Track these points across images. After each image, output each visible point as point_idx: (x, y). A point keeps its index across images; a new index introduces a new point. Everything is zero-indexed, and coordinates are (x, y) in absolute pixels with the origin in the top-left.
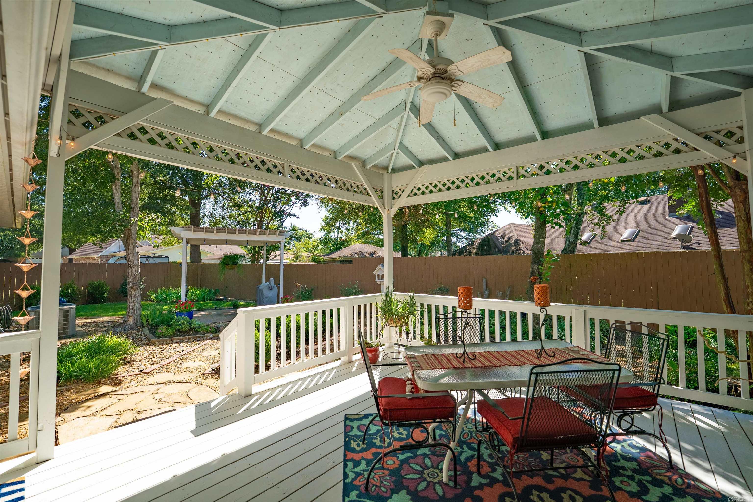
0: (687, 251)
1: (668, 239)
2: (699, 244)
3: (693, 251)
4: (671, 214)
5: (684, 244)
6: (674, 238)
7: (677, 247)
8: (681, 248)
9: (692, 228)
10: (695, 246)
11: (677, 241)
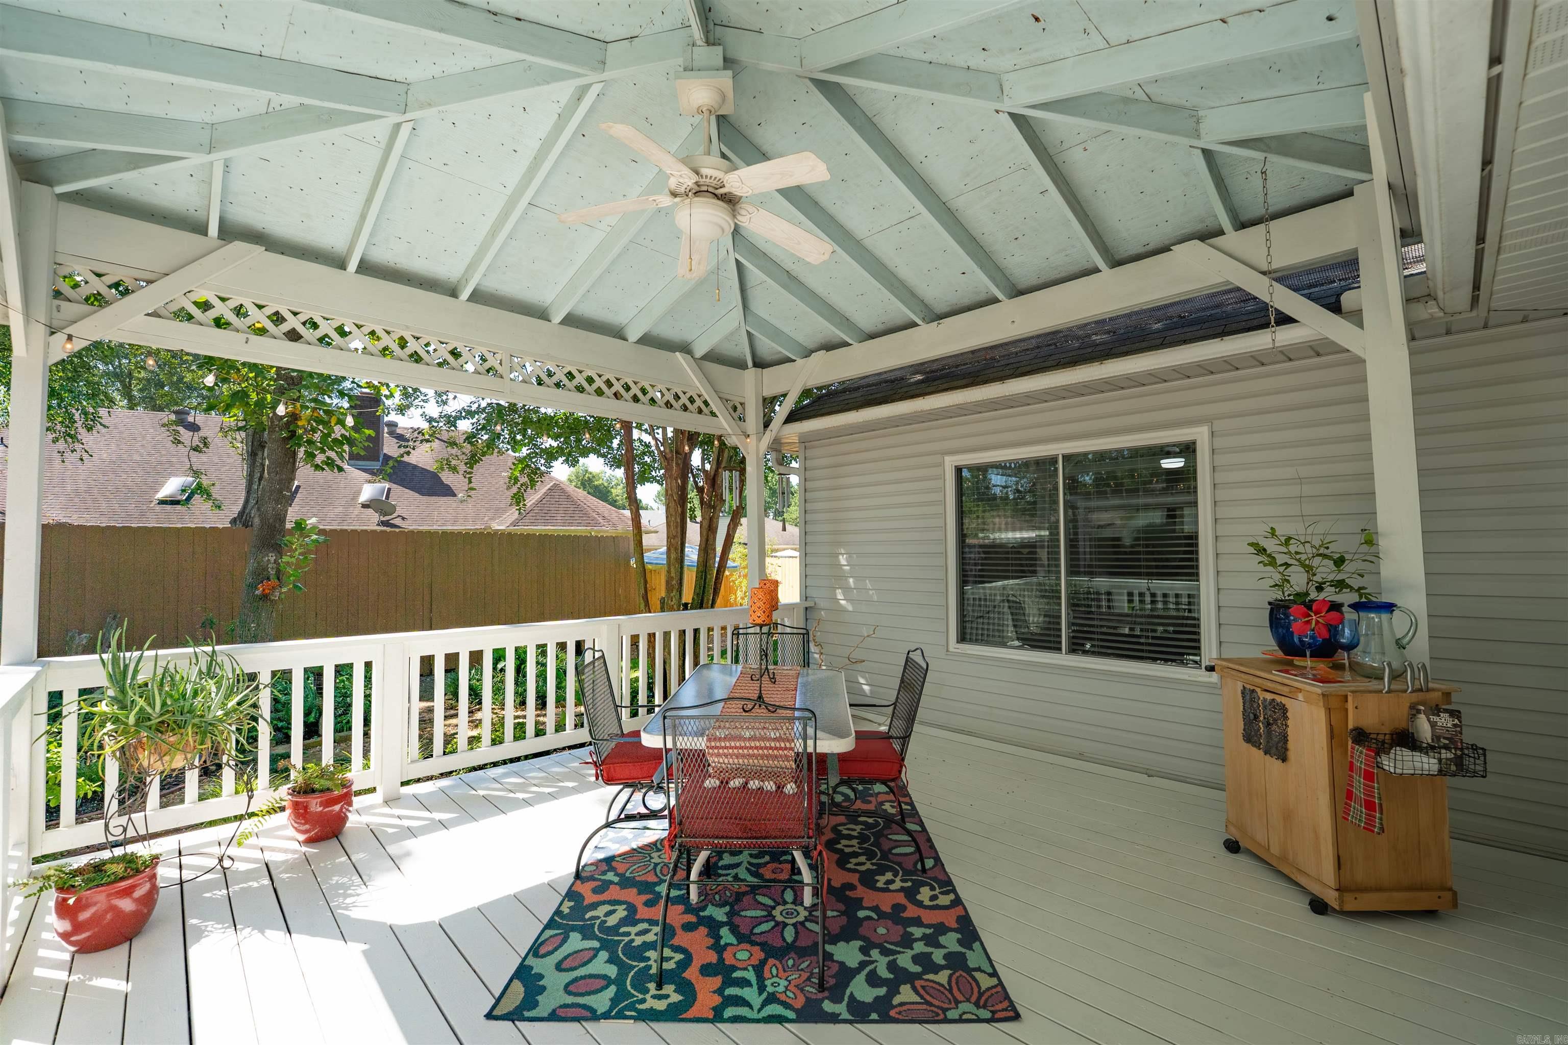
0: (388, 529)
1: (354, 506)
2: (403, 519)
3: (397, 530)
4: (352, 462)
5: (383, 519)
6: (365, 506)
7: (371, 521)
8: (378, 525)
9: (389, 490)
10: (398, 522)
11: (370, 511)
